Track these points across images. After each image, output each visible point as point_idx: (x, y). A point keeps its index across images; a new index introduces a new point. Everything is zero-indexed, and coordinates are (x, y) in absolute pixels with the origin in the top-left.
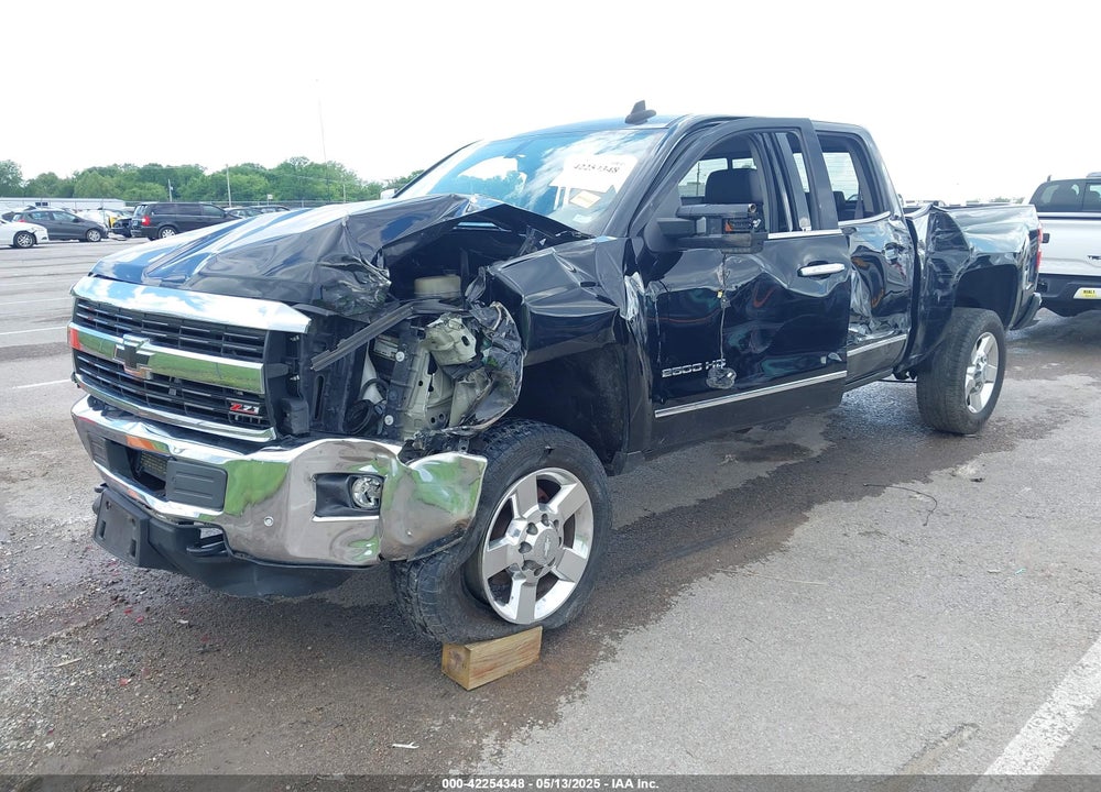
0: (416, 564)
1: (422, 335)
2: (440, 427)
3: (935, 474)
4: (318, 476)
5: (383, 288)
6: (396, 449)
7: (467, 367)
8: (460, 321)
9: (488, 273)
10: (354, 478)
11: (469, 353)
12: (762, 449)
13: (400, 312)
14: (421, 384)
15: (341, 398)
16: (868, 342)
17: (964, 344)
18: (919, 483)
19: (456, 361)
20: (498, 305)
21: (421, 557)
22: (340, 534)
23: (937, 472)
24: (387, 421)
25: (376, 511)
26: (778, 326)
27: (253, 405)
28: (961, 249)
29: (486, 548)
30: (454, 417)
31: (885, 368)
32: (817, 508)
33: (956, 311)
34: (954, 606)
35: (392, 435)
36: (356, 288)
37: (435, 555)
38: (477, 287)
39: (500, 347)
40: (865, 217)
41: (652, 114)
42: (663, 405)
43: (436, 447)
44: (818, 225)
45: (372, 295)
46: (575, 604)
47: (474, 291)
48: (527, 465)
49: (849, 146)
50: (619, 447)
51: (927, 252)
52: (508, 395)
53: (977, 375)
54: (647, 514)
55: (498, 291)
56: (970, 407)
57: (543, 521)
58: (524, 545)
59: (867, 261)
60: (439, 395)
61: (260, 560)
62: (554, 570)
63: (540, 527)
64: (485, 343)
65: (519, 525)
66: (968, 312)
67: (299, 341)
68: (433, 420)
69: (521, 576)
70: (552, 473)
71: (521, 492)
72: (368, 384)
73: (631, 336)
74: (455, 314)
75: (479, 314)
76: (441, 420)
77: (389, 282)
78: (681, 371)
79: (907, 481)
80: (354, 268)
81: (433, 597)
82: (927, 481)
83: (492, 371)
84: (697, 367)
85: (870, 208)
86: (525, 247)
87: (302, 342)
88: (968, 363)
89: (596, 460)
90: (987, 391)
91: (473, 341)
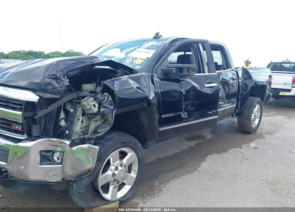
0: (75, 181)
1: (79, 103)
2: (85, 134)
3: (243, 146)
4: (41, 151)
5: (66, 86)
6: (68, 143)
7: (95, 114)
8: (93, 99)
9: (104, 83)
10: (54, 152)
11: (96, 110)
12: (193, 137)
13: (72, 96)
14: (79, 120)
15: (52, 124)
16: (224, 107)
17: (251, 107)
18: (239, 149)
19: (91, 112)
20: (107, 94)
21: (77, 179)
22: (48, 171)
23: (244, 145)
24: (66, 132)
25: (61, 164)
26: (198, 102)
27: (19, 126)
28: (251, 80)
29: (101, 176)
30: (90, 131)
31: (229, 114)
32: (209, 156)
33: (250, 98)
34: (252, 192)
35: (68, 137)
36: (56, 85)
37: (82, 178)
38: (100, 87)
39: (107, 108)
40: (224, 70)
41: (161, 36)
42: (162, 127)
43: (83, 141)
44: (210, 72)
45: (62, 88)
46: (131, 192)
47: (99, 89)
48: (116, 147)
49: (220, 49)
50: (148, 140)
51: (241, 80)
52: (109, 124)
53: (255, 116)
54: (157, 158)
55: (107, 90)
56: (253, 125)
57: (121, 166)
58: (114, 174)
59: (225, 83)
60: (85, 123)
61: (19, 180)
62: (124, 181)
63: (120, 168)
64: (102, 106)
65: (112, 167)
66: (253, 98)
67: (37, 105)
68: (83, 132)
69: (113, 185)
70: (125, 149)
71: (113, 156)
72: (62, 119)
73: (152, 105)
74: (91, 96)
75: (100, 97)
76: (85, 132)
77: (68, 84)
78: (167, 115)
79: (235, 148)
80: (56, 78)
81: (80, 193)
82: (241, 148)
83: (104, 116)
84: (173, 114)
85: (225, 67)
86: (118, 75)
87: (38, 105)
88: (252, 113)
89: (139, 144)
90: (257, 121)
91: (97, 105)
